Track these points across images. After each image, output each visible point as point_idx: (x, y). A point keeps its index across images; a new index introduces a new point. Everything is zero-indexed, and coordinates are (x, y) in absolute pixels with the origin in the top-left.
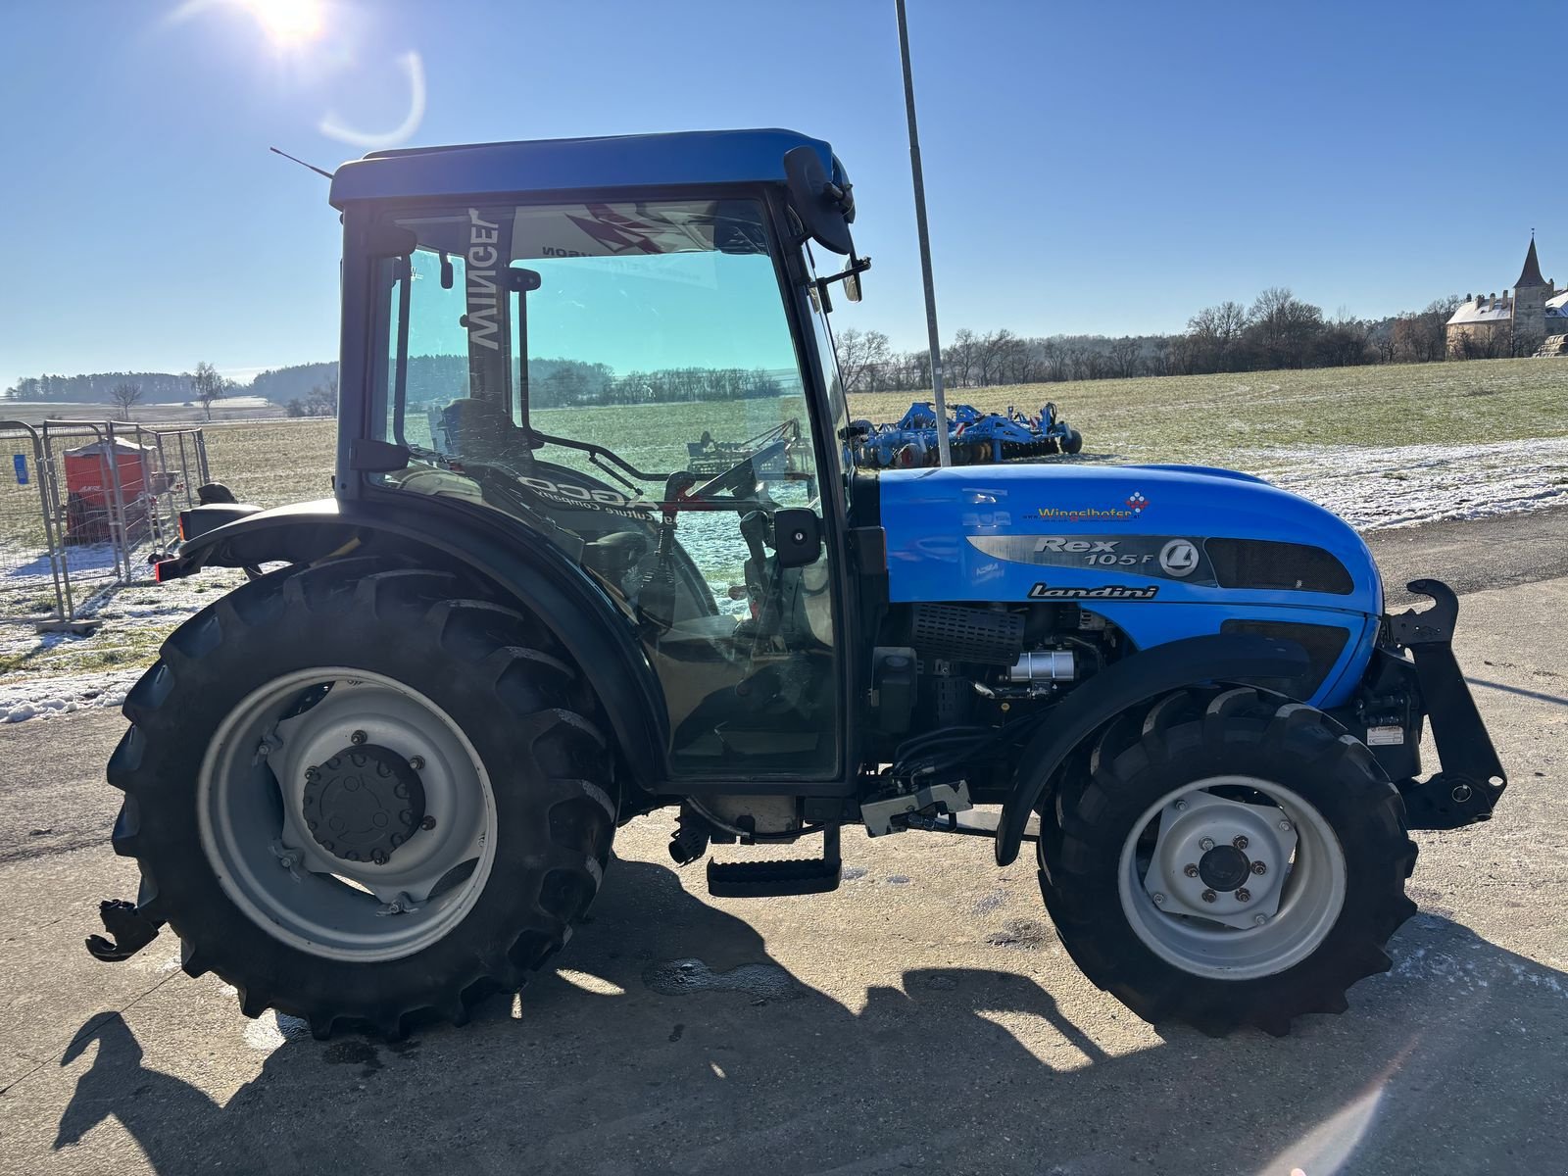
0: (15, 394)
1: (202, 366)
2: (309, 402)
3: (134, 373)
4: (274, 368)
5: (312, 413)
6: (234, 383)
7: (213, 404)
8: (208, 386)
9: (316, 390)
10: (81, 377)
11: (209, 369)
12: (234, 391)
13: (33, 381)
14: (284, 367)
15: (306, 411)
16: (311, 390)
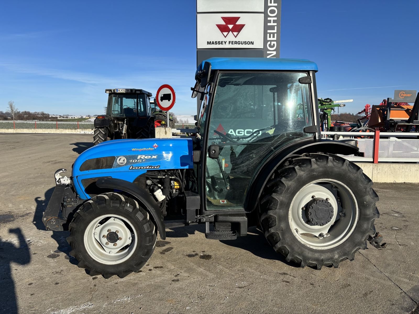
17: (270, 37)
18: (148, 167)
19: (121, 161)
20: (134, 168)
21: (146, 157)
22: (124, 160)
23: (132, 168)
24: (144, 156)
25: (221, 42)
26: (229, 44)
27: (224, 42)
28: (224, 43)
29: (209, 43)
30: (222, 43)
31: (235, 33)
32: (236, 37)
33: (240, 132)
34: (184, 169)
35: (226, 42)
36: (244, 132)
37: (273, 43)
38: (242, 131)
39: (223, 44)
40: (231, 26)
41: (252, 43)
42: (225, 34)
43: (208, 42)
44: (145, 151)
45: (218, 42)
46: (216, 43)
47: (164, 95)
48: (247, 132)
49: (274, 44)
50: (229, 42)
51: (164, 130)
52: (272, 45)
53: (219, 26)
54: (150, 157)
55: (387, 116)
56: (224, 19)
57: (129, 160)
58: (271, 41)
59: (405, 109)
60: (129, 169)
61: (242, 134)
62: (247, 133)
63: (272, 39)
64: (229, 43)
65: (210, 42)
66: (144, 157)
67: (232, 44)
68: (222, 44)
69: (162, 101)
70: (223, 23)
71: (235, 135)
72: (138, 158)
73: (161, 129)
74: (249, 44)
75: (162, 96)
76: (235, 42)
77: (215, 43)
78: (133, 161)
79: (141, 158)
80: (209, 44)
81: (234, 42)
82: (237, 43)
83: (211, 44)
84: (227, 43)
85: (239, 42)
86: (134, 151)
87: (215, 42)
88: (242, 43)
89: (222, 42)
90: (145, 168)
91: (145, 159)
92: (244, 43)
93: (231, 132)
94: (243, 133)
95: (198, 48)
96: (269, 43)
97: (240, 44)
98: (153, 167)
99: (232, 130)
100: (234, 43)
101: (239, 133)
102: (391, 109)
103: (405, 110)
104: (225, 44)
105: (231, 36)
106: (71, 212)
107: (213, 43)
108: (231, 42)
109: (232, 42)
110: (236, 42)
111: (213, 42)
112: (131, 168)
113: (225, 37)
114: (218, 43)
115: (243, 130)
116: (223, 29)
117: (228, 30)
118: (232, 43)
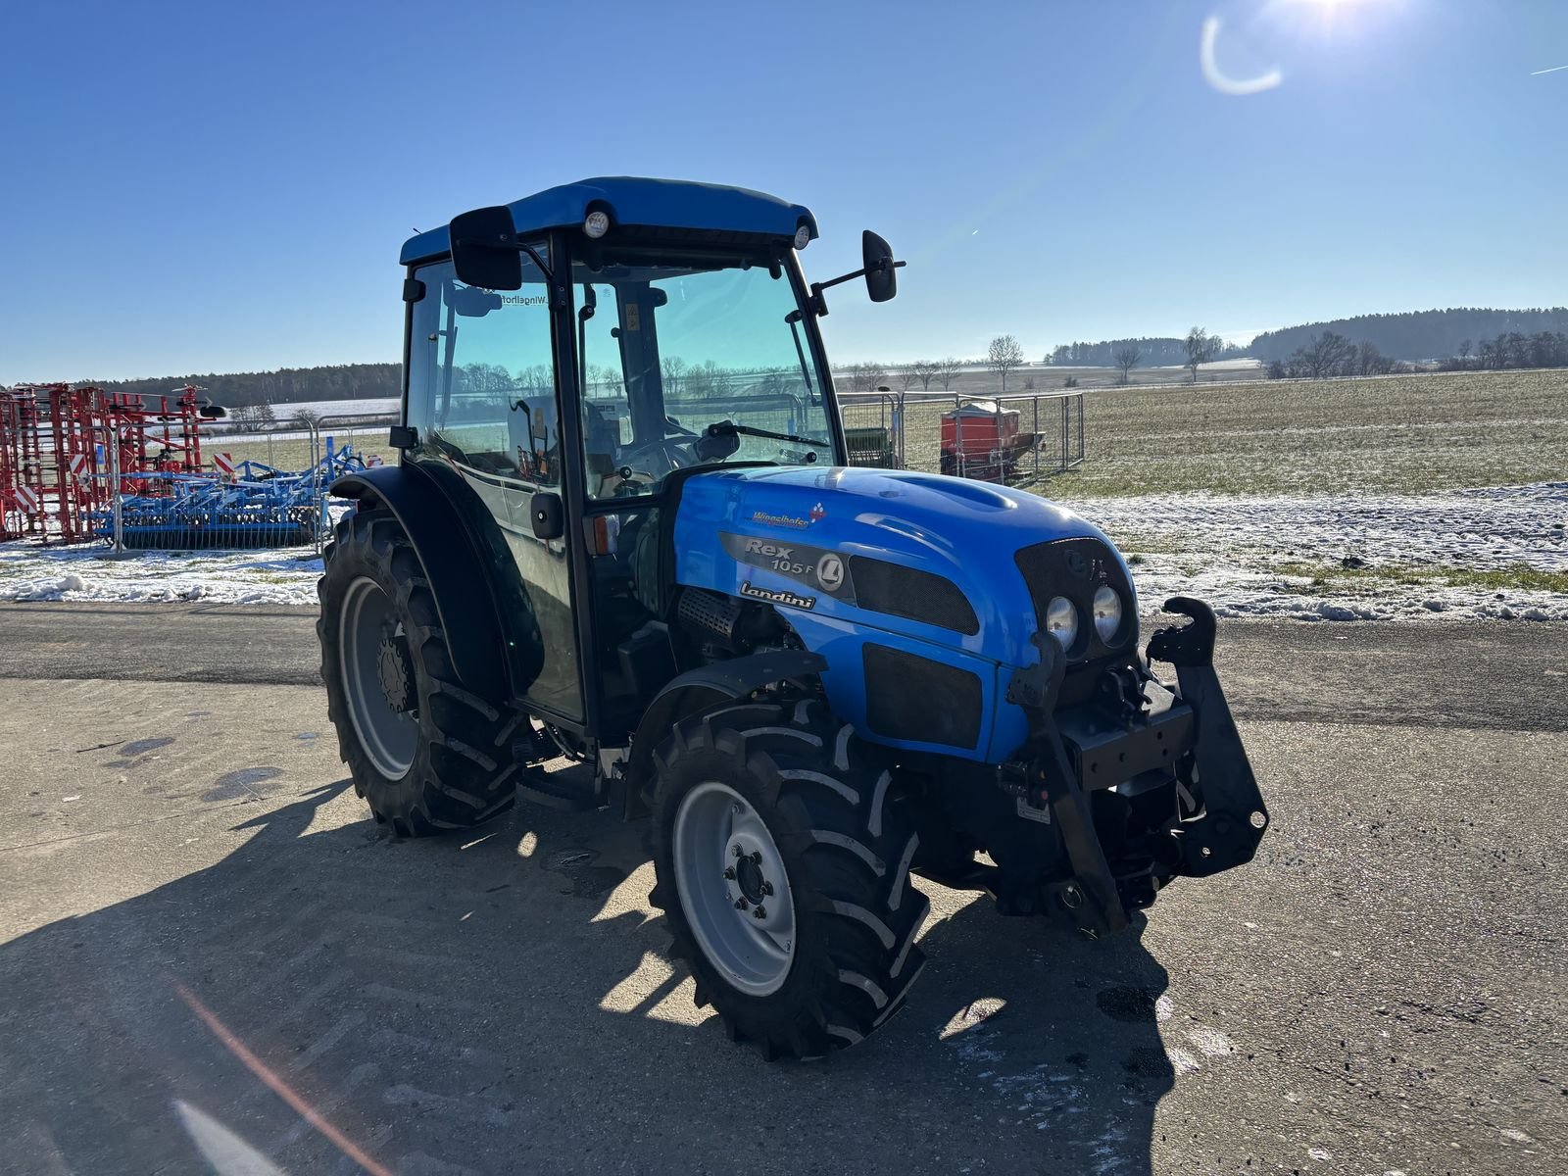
0: (1051, 359)
1: (1194, 331)
2: (1291, 364)
3: (1147, 338)
4: (1273, 329)
5: (1293, 375)
6: (1233, 346)
7: (1200, 366)
8: (1198, 349)
9: (1300, 352)
10: (1103, 343)
11: (1201, 333)
12: (1234, 353)
13: (1066, 348)
14: (1282, 328)
15: (1287, 373)
16: (1295, 352)
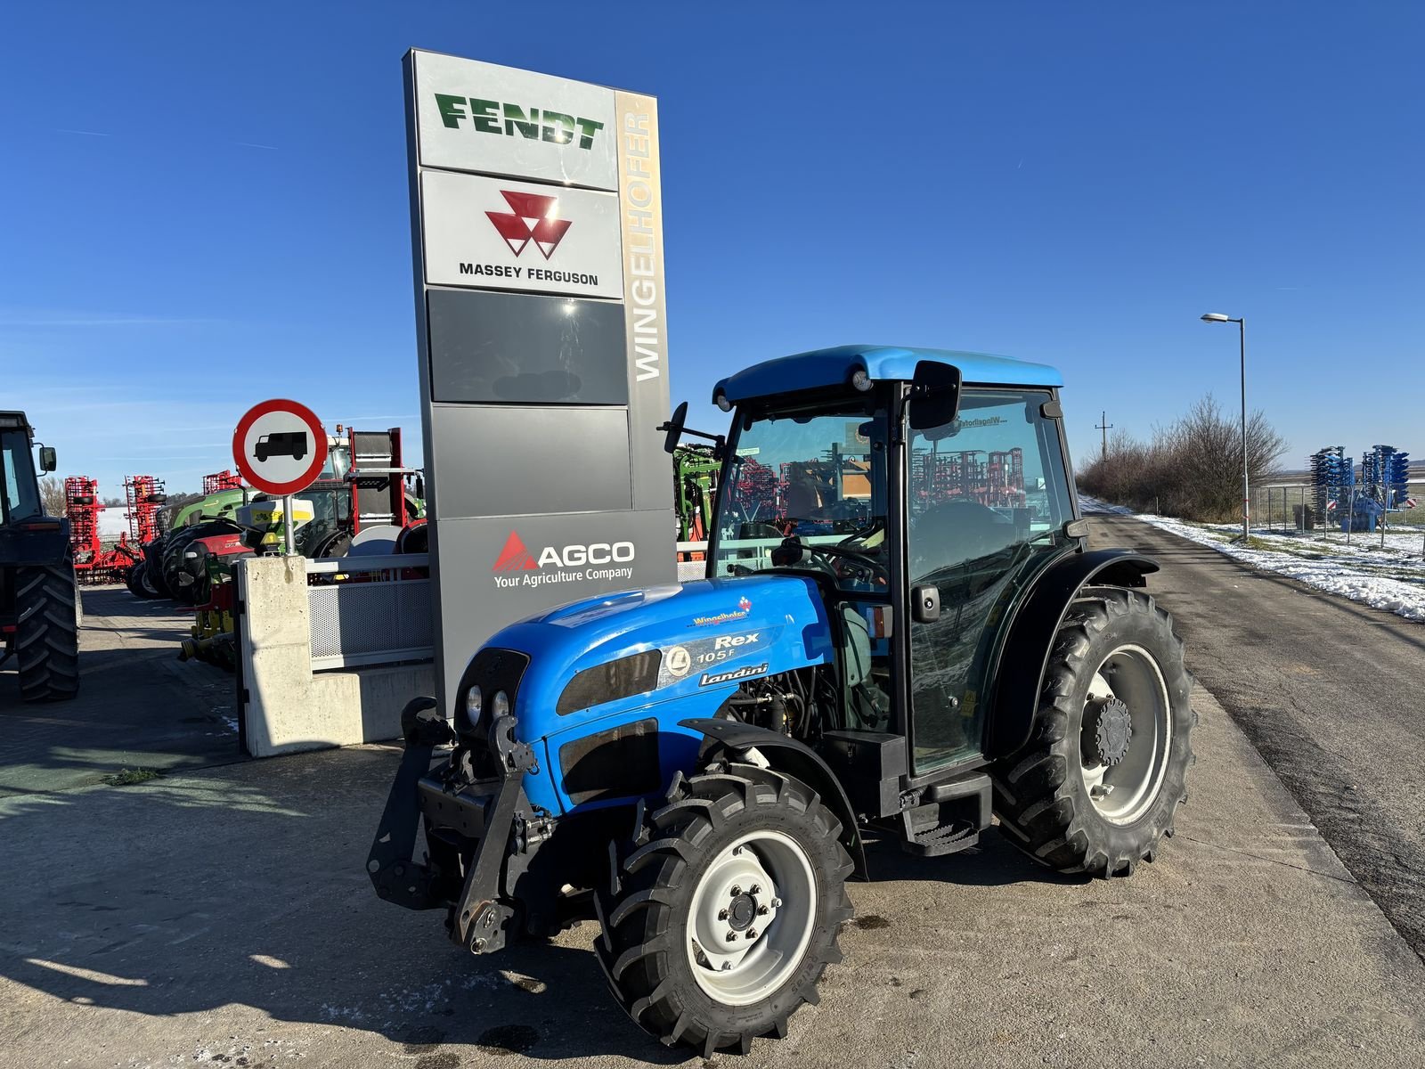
17: (638, 266)
18: (744, 671)
19: (677, 664)
20: (711, 681)
21: (734, 643)
22: (684, 660)
23: (708, 680)
24: (729, 639)
25: (503, 270)
26: (530, 277)
27: (512, 270)
28: (513, 273)
29: (465, 268)
30: (506, 272)
31: (546, 246)
32: (547, 257)
33: (576, 555)
34: (811, 668)
35: (520, 269)
36: (587, 552)
37: (646, 284)
38: (579, 551)
39: (511, 276)
40: (531, 223)
41: (593, 280)
42: (517, 244)
43: (462, 265)
44: (727, 622)
45: (496, 268)
46: (489, 270)
47: (272, 437)
48: (595, 551)
49: (650, 289)
50: (529, 270)
51: (283, 564)
52: (645, 290)
53: (495, 218)
54: (742, 639)
55: (836, 491)
56: (510, 197)
57: (696, 656)
58: (641, 278)
59: (862, 470)
60: (700, 685)
61: (580, 559)
62: (595, 557)
63: (643, 272)
64: (530, 275)
65: (470, 266)
66: (730, 643)
67: (538, 278)
68: (506, 275)
69: (262, 459)
70: (506, 209)
71: (560, 564)
72: (718, 647)
73: (268, 563)
74: (586, 282)
75: (265, 440)
76: (546, 272)
77: (484, 271)
78: (707, 659)
79: (723, 648)
80: (467, 272)
81: (543, 273)
82: (553, 277)
83: (472, 273)
84: (524, 273)
85: (557, 275)
86: (701, 627)
87: (486, 267)
88: (567, 279)
89: (506, 268)
90: (736, 676)
91: (733, 647)
92: (572, 278)
93: (549, 556)
94: (583, 556)
95: (429, 281)
96: (637, 284)
97: (560, 280)
98: (754, 672)
99: (551, 550)
100: (543, 276)
101: (571, 556)
102: (844, 471)
103: (865, 474)
104: (518, 276)
105: (532, 255)
106: (523, 874)
107: (479, 270)
108: (535, 272)
109: (538, 271)
110: (548, 274)
111: (478, 266)
112: (704, 683)
113: (517, 254)
114: (494, 271)
115: (583, 548)
116: (509, 228)
117: (523, 234)
118: (538, 274)
